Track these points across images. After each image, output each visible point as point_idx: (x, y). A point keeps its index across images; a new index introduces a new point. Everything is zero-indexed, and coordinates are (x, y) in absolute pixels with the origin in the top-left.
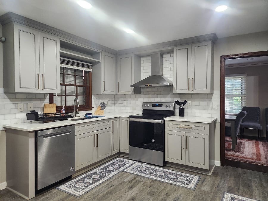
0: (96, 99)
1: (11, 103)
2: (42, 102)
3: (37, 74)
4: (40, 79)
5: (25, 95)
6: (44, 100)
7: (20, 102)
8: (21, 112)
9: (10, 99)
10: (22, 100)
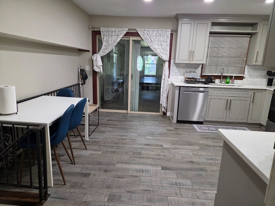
0: (251, 69)
1: (177, 69)
2: (196, 69)
3: (190, 50)
4: (191, 54)
5: (185, 64)
6: (197, 68)
7: (182, 69)
8: (182, 75)
9: (176, 67)
10: (183, 67)
